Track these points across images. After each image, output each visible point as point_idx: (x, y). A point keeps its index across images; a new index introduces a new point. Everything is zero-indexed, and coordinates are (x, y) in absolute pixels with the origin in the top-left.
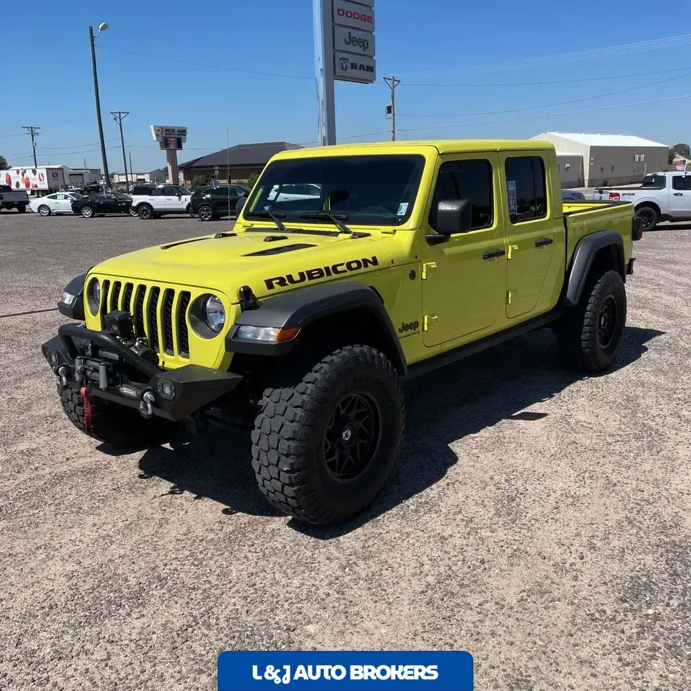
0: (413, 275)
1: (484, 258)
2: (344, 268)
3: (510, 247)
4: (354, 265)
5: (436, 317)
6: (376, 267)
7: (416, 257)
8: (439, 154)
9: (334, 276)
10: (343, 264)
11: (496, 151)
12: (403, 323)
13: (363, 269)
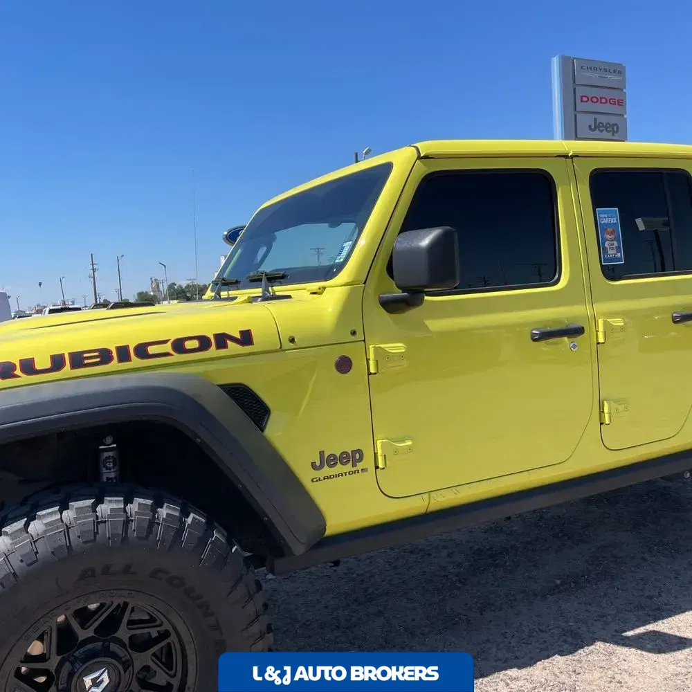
0: (344, 365)
1: (535, 340)
2: (167, 348)
3: (600, 322)
4: (190, 345)
5: (409, 443)
6: (247, 349)
7: (354, 333)
8: (419, 158)
9: (136, 362)
10: (165, 342)
11: (566, 156)
12: (322, 454)
13: (213, 351)
